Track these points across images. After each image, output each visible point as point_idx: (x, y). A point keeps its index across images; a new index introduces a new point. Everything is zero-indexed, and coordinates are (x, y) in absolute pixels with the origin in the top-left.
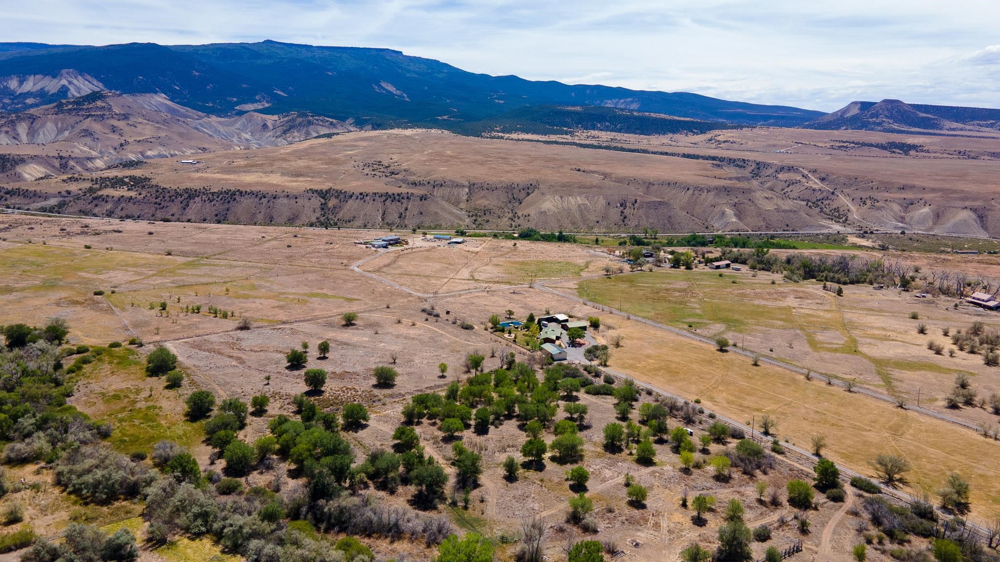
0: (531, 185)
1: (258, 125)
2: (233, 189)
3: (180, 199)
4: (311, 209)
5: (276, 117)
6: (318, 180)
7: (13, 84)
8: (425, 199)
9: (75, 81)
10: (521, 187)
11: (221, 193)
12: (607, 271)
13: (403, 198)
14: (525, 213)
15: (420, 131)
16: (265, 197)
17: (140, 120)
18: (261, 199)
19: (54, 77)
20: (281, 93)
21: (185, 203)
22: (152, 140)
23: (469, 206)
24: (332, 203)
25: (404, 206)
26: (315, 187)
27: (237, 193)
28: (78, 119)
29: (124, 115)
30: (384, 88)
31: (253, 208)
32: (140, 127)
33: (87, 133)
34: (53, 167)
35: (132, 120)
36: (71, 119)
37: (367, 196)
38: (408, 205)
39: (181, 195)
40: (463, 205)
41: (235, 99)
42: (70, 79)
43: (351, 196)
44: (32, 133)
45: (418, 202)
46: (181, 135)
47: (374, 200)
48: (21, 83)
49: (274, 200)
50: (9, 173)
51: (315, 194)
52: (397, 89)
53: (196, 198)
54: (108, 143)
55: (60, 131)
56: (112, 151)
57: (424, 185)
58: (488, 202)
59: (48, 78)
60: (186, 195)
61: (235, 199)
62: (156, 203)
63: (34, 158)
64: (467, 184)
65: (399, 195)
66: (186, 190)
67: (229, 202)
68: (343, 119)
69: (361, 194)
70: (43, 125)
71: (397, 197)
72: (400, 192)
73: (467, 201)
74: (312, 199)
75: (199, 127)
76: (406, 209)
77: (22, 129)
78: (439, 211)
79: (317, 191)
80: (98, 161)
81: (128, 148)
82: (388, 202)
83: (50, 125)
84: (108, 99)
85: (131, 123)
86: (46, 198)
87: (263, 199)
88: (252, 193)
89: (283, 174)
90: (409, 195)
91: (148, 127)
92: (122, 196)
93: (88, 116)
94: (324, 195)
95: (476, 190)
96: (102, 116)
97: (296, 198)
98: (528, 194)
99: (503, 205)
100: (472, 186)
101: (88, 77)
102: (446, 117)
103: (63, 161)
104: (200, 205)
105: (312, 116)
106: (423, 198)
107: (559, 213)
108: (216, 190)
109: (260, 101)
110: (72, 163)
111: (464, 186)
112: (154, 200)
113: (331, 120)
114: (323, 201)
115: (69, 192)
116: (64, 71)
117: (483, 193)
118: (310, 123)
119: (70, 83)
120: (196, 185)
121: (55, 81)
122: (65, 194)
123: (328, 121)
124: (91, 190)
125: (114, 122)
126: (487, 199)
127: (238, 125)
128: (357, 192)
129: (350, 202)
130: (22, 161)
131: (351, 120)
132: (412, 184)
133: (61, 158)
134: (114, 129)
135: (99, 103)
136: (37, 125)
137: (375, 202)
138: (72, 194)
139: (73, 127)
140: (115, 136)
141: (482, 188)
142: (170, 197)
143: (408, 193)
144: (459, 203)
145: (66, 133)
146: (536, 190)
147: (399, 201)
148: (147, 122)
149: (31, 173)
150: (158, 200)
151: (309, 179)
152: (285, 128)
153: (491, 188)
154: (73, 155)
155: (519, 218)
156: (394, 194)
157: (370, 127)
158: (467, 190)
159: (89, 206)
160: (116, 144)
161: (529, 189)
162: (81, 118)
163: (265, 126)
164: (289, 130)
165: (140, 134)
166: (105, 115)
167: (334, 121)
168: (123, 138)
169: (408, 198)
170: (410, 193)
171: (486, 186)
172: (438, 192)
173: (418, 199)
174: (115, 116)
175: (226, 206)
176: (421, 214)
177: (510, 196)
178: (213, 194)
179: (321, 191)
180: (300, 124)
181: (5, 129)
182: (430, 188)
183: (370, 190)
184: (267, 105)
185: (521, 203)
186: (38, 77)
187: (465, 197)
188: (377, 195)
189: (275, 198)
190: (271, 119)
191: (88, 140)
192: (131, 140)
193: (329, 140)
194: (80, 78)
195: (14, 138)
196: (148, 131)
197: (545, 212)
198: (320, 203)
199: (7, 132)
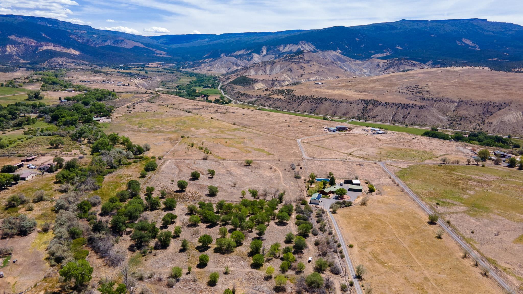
0: (505, 103)
1: (375, 65)
2: (323, 97)
3: (299, 101)
4: (357, 110)
5: (386, 61)
6: (371, 94)
7: (281, 48)
8: (422, 108)
9: (304, 46)
10: (495, 104)
11: (317, 99)
12: (444, 162)
13: (409, 107)
14: (490, 121)
15: (467, 67)
16: (336, 102)
17: (314, 63)
18: (334, 103)
19: (296, 45)
20: (399, 48)
21: (300, 103)
22: (315, 72)
23: (453, 114)
24: (371, 106)
25: (408, 111)
26: (365, 98)
27: (324, 99)
28: (289, 63)
29: (308, 61)
30: (463, 43)
31: (329, 107)
32: (313, 66)
33: (290, 70)
34: (269, 84)
35: (311, 63)
36: (287, 63)
37: (389, 104)
38: (411, 111)
39: (300, 99)
40: (449, 114)
41: (373, 52)
42: (302, 45)
43: (380, 104)
44: (271, 70)
45: (418, 110)
46: (329, 70)
47: (392, 107)
48: (284, 48)
49: (340, 104)
50: (250, 87)
51: (363, 102)
52: (473, 43)
53: (306, 101)
54: (297, 74)
55: (281, 69)
56: (297, 78)
57: (429, 100)
58: (466, 113)
59: (294, 45)
60: (302, 99)
61: (322, 102)
62: (288, 102)
63: (263, 81)
64: (458, 100)
65: (407, 105)
66: (303, 97)
67: (319, 103)
68: (424, 62)
69: (386, 103)
70: (276, 66)
71: (406, 106)
72: (408, 103)
73: (454, 111)
74: (360, 104)
75: (343, 66)
76: (409, 113)
77: (268, 68)
78: (428, 116)
79: (364, 100)
80: (287, 82)
81: (304, 76)
82: (399, 109)
83: (278, 66)
84: (304, 54)
85: (309, 64)
86: (252, 98)
87: (335, 103)
88: (331, 99)
89: (356, 91)
90: (413, 105)
91: (317, 66)
92: (277, 98)
93: (293, 62)
94: (367, 102)
95: (462, 105)
96: (299, 62)
97: (351, 103)
98: (500, 109)
99: (477, 115)
100: (461, 103)
101: (310, 44)
102: (495, 59)
103: (273, 82)
104: (306, 104)
105: (404, 60)
106: (421, 107)
107: (517, 123)
108: (315, 98)
109: (385, 53)
110: (276, 83)
111: (454, 102)
112: (288, 101)
113: (414, 62)
114: (365, 105)
115: (260, 96)
116: (300, 42)
117: (466, 107)
118: (401, 64)
119: (302, 47)
120: (308, 95)
121: (297, 46)
122: (259, 96)
123: (412, 63)
124: (270, 94)
125: (303, 64)
126: (468, 111)
127: (365, 65)
128: (383, 102)
129: (379, 107)
130: (256, 81)
131: (430, 62)
132: (423, 99)
133: (273, 80)
134: (302, 68)
135: (301, 56)
136: (274, 66)
137: (392, 108)
138: (262, 96)
139: (287, 67)
140: (301, 71)
141: (467, 104)
142: (295, 99)
143: (413, 104)
144: (448, 112)
145: (283, 69)
146: (507, 107)
147: (406, 108)
148: (317, 64)
149: (259, 86)
150: (290, 101)
151: (367, 94)
152: (387, 66)
153: (473, 104)
154: (278, 79)
155: (484, 124)
156: (404, 104)
157: (439, 66)
158: (456, 104)
159: (264, 102)
160: (300, 75)
161: (501, 106)
162: (291, 63)
163: (378, 66)
164: (389, 68)
165: (312, 70)
166: (300, 61)
167: (416, 62)
168: (304, 72)
169: (412, 107)
170: (414, 104)
171: (470, 102)
172: (437, 105)
173: (418, 108)
174: (304, 62)
175: (317, 105)
176: (417, 116)
177: (485, 110)
178: (313, 99)
179: (367, 100)
180: (396, 64)
181: (262, 68)
182: (433, 102)
183: (391, 101)
184: (389, 54)
185: (492, 115)
186: (291, 45)
187: (454, 109)
188: (394, 104)
189: (340, 103)
190: (382, 62)
191: (289, 73)
192: (306, 73)
193: (405, 73)
194: (306, 44)
195: (264, 72)
196: (315, 68)
197: (505, 122)
198: (363, 107)
199: (262, 69)
